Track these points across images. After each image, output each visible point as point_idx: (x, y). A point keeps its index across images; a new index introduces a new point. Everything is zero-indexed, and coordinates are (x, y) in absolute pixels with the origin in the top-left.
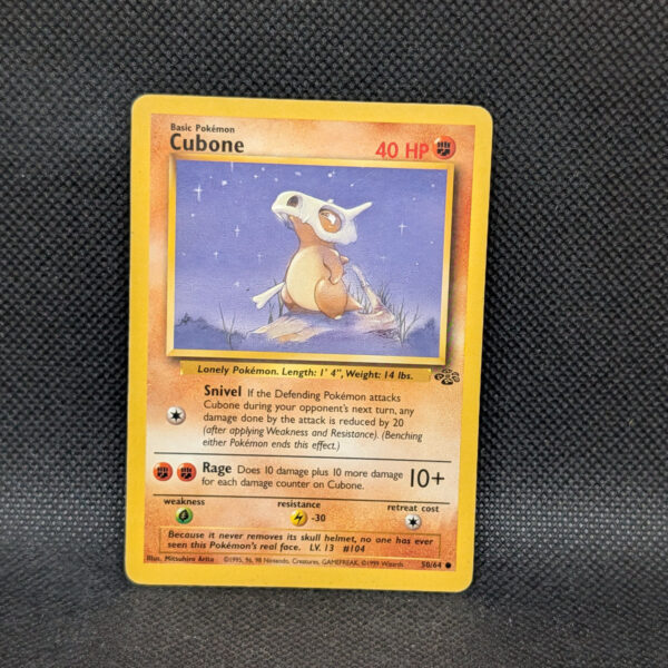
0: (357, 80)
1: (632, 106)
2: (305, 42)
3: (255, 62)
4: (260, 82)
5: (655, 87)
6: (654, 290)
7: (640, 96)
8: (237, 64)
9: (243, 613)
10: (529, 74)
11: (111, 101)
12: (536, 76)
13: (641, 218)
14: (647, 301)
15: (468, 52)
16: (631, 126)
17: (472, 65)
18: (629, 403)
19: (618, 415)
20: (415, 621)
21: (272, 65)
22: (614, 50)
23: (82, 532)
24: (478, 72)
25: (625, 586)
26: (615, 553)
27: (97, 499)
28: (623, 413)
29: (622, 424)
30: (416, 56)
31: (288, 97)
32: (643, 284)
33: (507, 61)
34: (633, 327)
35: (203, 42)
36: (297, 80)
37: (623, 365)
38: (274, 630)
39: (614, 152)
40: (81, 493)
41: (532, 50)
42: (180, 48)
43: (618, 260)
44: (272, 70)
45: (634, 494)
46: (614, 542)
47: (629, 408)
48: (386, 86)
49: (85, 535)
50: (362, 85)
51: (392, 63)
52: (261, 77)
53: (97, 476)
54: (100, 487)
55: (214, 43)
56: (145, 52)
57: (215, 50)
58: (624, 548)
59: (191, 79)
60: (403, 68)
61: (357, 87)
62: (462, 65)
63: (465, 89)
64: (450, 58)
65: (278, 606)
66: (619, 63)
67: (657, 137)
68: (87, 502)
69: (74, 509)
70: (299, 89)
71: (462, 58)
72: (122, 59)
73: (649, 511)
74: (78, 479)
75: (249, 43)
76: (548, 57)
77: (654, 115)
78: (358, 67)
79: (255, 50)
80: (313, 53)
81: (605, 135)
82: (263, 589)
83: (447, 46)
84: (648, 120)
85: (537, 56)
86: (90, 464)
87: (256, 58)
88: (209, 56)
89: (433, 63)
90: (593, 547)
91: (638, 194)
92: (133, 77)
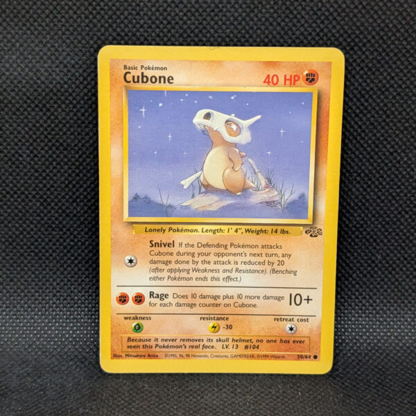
0: (189, 31)
1: (377, 45)
2: (152, 6)
3: (118, 21)
4: (123, 34)
5: (392, 32)
6: (393, 169)
7: (382, 38)
8: (107, 22)
9: (120, 392)
10: (306, 25)
11: (21, 49)
12: (311, 27)
13: (384, 121)
14: (389, 176)
15: (264, 11)
16: (376, 59)
17: (267, 19)
18: (378, 244)
19: (370, 252)
20: (235, 395)
21: (130, 22)
22: (364, 7)
23: (12, 337)
24: (271, 24)
25: (376, 367)
26: (369, 344)
27: (21, 315)
28: (374, 251)
29: (373, 258)
30: (228, 14)
31: (142, 44)
32: (386, 165)
33: (291, 16)
34: (380, 194)
35: (83, 8)
36: (147, 32)
37: (373, 219)
38: (141, 404)
39: (365, 77)
40: (10, 311)
41: (308, 8)
42: (67, 12)
43: (369, 149)
44: (130, 26)
45: (381, 304)
46: (369, 337)
47: (378, 248)
48: (208, 35)
49: (13, 340)
50: (192, 35)
51: (212, 19)
52: (123, 31)
53: (21, 300)
54: (22, 307)
55: (90, 8)
56: (43, 16)
57: (91, 13)
58: (375, 341)
59: (75, 33)
60: (220, 23)
61: (189, 36)
62: (260, 20)
63: (262, 36)
64: (252, 15)
65: (143, 387)
66: (367, 16)
67: (394, 66)
68: (15, 317)
69: (6, 322)
70: (149, 38)
71: (260, 15)
72: (28, 21)
73: (392, 315)
74: (8, 302)
75: (114, 8)
76: (319, 13)
77: (392, 51)
78: (189, 22)
79: (118, 13)
80: (157, 14)
81: (359, 65)
82: (133, 374)
83: (249, 7)
84: (388, 55)
85: (311, 13)
86: (15, 292)
87: (119, 17)
88: (87, 17)
89: (240, 18)
90: (354, 341)
91: (382, 105)
92: (36, 33)
